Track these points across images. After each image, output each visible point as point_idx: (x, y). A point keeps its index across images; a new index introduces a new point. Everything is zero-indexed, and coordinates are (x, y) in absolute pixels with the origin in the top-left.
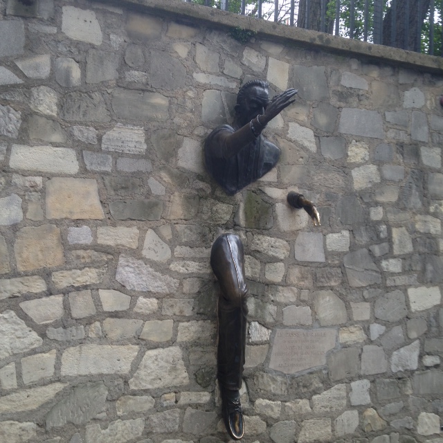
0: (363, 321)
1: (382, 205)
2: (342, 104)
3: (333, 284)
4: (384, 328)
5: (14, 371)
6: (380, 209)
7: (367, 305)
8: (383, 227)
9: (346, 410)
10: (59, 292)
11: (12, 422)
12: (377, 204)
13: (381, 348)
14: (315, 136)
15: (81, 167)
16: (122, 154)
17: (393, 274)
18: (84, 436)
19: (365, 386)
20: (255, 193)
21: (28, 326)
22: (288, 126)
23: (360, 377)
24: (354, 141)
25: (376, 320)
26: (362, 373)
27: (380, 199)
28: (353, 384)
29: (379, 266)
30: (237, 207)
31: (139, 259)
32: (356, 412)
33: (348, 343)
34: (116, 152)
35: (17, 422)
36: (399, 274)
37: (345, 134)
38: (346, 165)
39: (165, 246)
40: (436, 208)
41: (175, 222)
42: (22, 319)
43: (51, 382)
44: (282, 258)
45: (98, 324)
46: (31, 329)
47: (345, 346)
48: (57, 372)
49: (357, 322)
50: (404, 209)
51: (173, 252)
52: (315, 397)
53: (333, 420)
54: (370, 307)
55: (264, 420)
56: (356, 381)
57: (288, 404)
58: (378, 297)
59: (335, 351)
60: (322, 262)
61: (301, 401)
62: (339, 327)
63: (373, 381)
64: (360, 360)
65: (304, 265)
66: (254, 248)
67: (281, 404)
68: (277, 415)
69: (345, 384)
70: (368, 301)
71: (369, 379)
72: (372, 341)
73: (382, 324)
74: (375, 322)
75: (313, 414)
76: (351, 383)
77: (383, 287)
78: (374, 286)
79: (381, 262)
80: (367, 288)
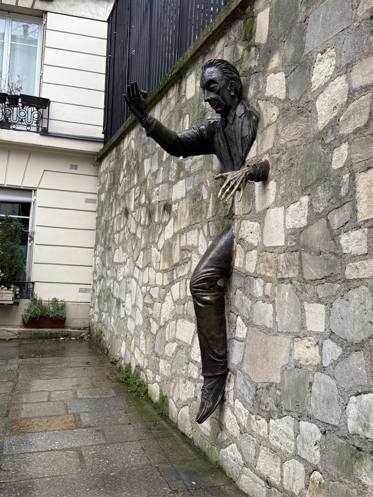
2: (309, 12)
3: (291, 275)
4: (339, 350)
6: (344, 147)
7: (323, 308)
8: (345, 177)
9: (294, 457)
12: (341, 141)
13: (334, 383)
14: (285, 77)
15: (186, 190)
17: (355, 257)
19: (313, 435)
22: (266, 82)
25: (332, 334)
26: (311, 413)
27: (345, 129)
28: (301, 424)
29: (339, 246)
32: (302, 468)
33: (301, 362)
36: (364, 257)
37: (310, 52)
38: (310, 97)
39: (205, 241)
44: (256, 244)
47: (298, 366)
49: (311, 333)
52: (272, 421)
53: (282, 462)
54: (324, 312)
55: (239, 425)
56: (304, 421)
57: (253, 417)
58: (334, 296)
59: (289, 368)
60: (282, 246)
61: (262, 419)
62: (293, 336)
63: (324, 433)
64: (311, 392)
65: (270, 251)
66: (240, 236)
67: (248, 414)
68: (244, 424)
69: (294, 419)
70: (322, 303)
71: (319, 427)
72: (324, 367)
73: (337, 343)
74: (330, 337)
75: (268, 440)
76: (300, 422)
77: (342, 280)
78: (331, 279)
79: (340, 238)
80: (323, 281)
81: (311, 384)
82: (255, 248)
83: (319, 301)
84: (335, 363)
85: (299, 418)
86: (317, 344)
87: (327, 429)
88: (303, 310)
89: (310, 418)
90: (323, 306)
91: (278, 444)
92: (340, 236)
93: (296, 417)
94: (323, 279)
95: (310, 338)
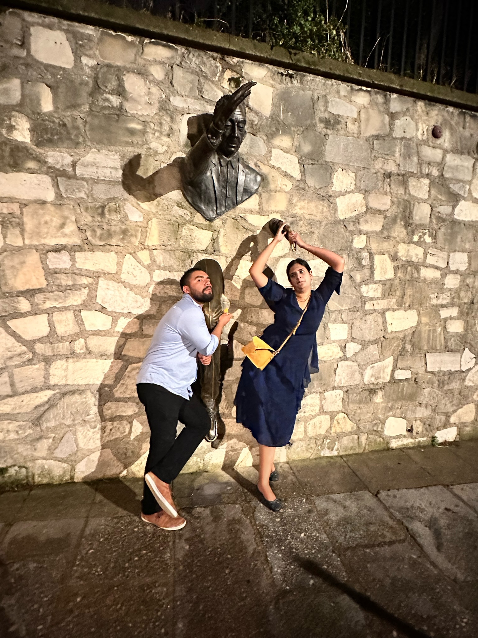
0: (340, 341)
1: (366, 233)
2: (329, 132)
4: (360, 346)
5: (7, 379)
6: (364, 237)
7: (346, 326)
8: (365, 254)
9: (319, 415)
10: (44, 312)
11: (10, 421)
12: (360, 232)
13: (356, 364)
14: (299, 163)
15: (56, 193)
16: (97, 180)
17: (372, 299)
18: (75, 434)
19: (338, 396)
20: (236, 220)
21: (18, 342)
22: (271, 152)
23: (334, 388)
24: (340, 169)
25: (353, 339)
26: (336, 385)
27: (364, 227)
28: (326, 394)
29: (359, 291)
30: (217, 233)
31: (119, 283)
32: (328, 417)
34: (91, 178)
35: (14, 422)
36: (378, 298)
37: (331, 162)
38: (330, 193)
39: (144, 269)
40: (420, 237)
41: (154, 248)
42: (12, 336)
43: (41, 390)
45: (82, 341)
46: (20, 344)
48: (47, 381)
49: (334, 341)
50: (388, 238)
51: (151, 276)
54: (347, 328)
56: (329, 391)
58: (356, 319)
63: (347, 391)
64: (335, 373)
69: (319, 394)
70: (346, 323)
71: (342, 390)
72: (348, 357)
73: (358, 343)
74: (351, 341)
81: (335, 370)
84: (356, 354)
85: (324, 392)
92: (361, 286)
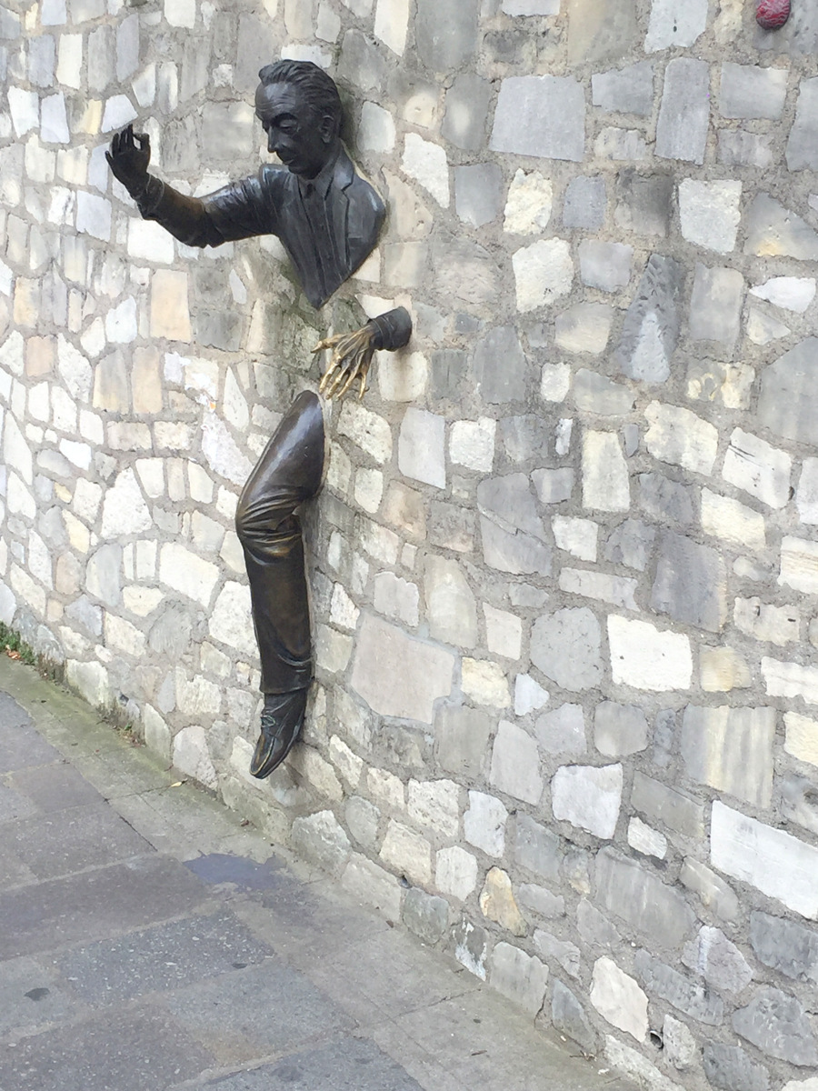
0: (507, 660)
1: (569, 358)
2: (501, 69)
3: (459, 547)
4: (545, 695)
6: (564, 372)
7: (517, 623)
8: (567, 424)
9: (457, 844)
12: (558, 355)
13: (534, 743)
14: (448, 163)
17: (575, 561)
18: (174, 678)
19: (494, 814)
20: (351, 305)
22: (402, 144)
24: (520, 172)
25: (531, 668)
26: (491, 780)
27: (566, 340)
28: (473, 795)
29: (549, 531)
31: (221, 420)
32: (473, 861)
33: (475, 699)
35: (134, 628)
36: (590, 566)
37: (502, 155)
38: (501, 240)
39: (243, 399)
40: (707, 386)
41: (254, 358)
42: (139, 485)
43: (153, 586)
44: (381, 461)
45: (188, 516)
46: (144, 501)
47: (468, 703)
48: (157, 573)
50: (619, 378)
51: (250, 414)
52: (412, 783)
53: (434, 850)
54: (521, 630)
55: (340, 780)
56: (479, 791)
57: (373, 771)
58: (539, 609)
59: (450, 703)
60: (441, 490)
61: (392, 777)
62: (461, 654)
63: (514, 813)
64: (492, 749)
65: (413, 486)
66: (341, 429)
67: (361, 765)
68: (354, 781)
69: (458, 786)
70: (519, 615)
71: (505, 804)
72: (517, 716)
73: (542, 685)
74: (528, 672)
75: (405, 814)
76: (470, 792)
77: (554, 589)
78: (533, 580)
79: (553, 520)
80: (520, 579)
81: (492, 737)
82: (379, 467)
83: (513, 610)
84: (536, 714)
85: (468, 786)
86: (506, 675)
87: (518, 808)
88: (481, 616)
89: (488, 789)
90: (518, 620)
91: (427, 820)
92: (552, 517)
93: (463, 784)
94: (519, 575)
95: (492, 663)
